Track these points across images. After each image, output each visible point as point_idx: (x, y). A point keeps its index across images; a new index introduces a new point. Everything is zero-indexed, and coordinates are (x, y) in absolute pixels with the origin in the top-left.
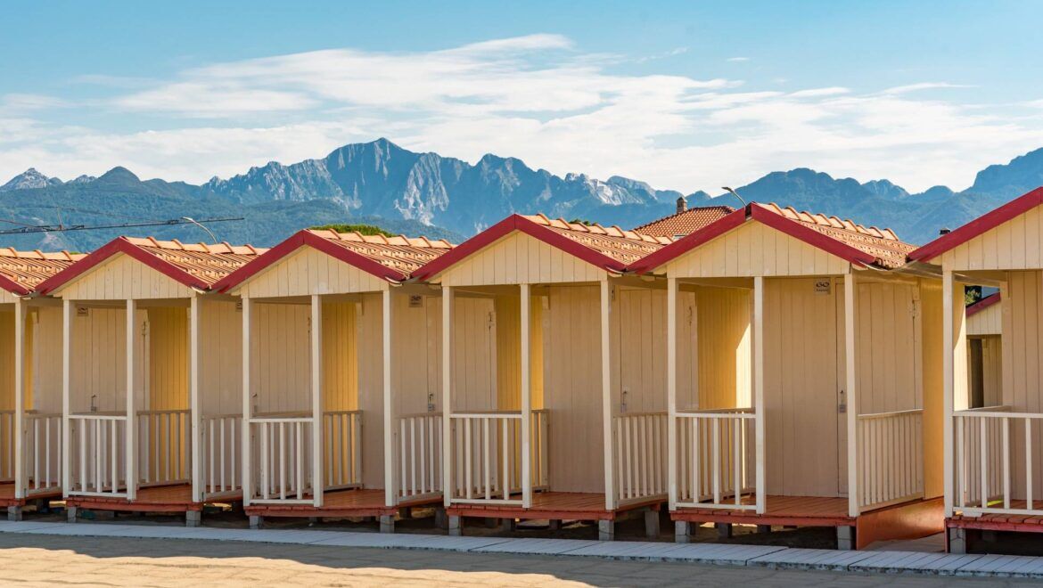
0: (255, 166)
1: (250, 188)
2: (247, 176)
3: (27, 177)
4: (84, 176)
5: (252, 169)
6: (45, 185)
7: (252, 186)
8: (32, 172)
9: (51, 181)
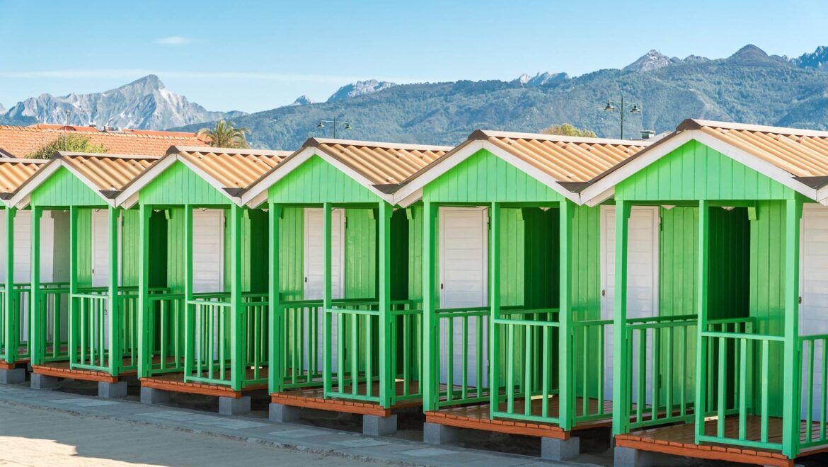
0: (821, 45)
1: (820, 64)
2: (814, 54)
3: (651, 58)
4: (692, 56)
5: (818, 48)
6: (667, 63)
7: (822, 63)
8: (654, 53)
9: (671, 60)
